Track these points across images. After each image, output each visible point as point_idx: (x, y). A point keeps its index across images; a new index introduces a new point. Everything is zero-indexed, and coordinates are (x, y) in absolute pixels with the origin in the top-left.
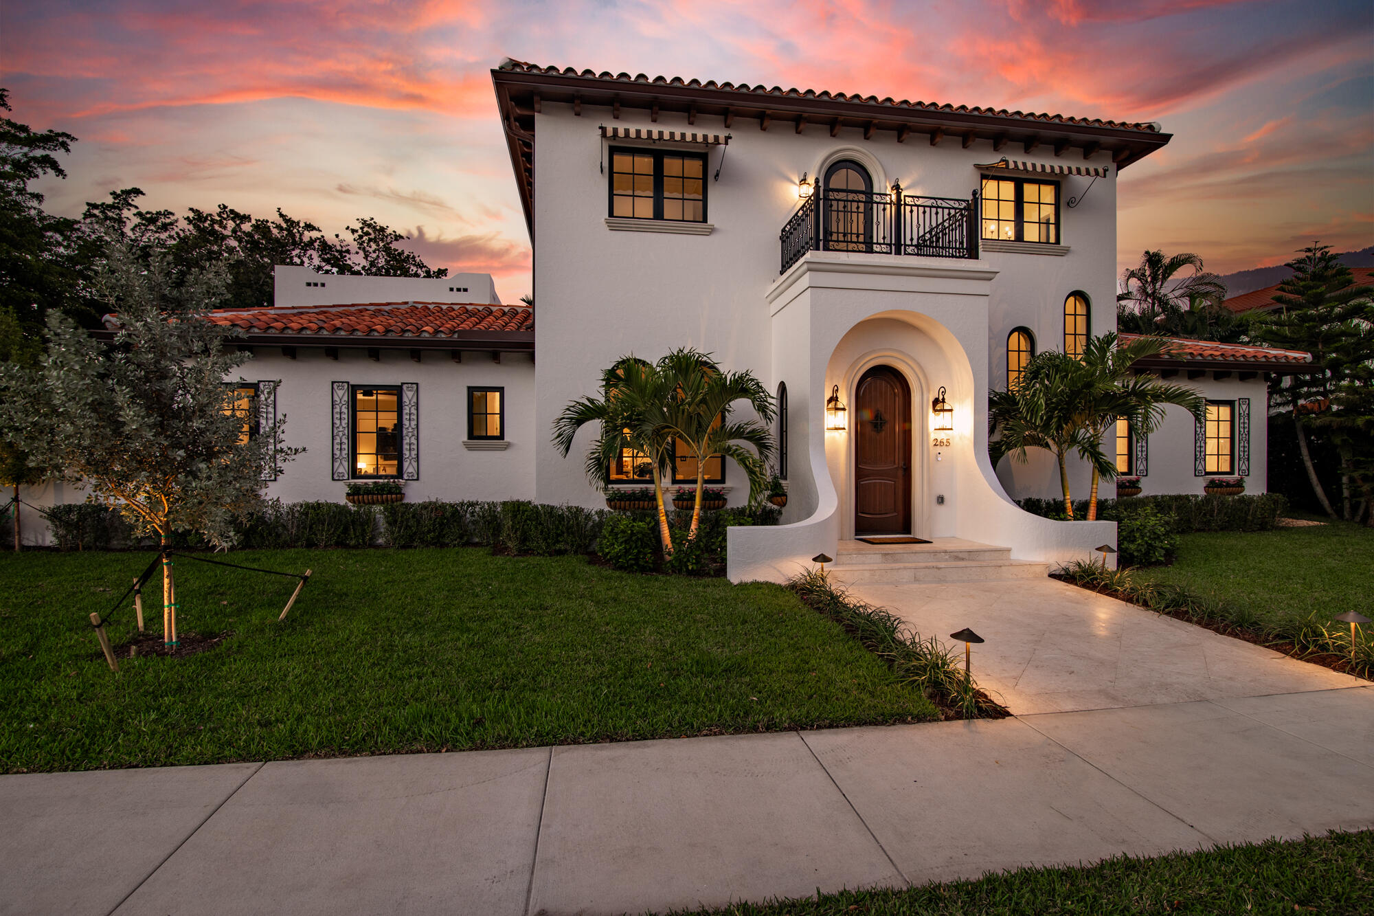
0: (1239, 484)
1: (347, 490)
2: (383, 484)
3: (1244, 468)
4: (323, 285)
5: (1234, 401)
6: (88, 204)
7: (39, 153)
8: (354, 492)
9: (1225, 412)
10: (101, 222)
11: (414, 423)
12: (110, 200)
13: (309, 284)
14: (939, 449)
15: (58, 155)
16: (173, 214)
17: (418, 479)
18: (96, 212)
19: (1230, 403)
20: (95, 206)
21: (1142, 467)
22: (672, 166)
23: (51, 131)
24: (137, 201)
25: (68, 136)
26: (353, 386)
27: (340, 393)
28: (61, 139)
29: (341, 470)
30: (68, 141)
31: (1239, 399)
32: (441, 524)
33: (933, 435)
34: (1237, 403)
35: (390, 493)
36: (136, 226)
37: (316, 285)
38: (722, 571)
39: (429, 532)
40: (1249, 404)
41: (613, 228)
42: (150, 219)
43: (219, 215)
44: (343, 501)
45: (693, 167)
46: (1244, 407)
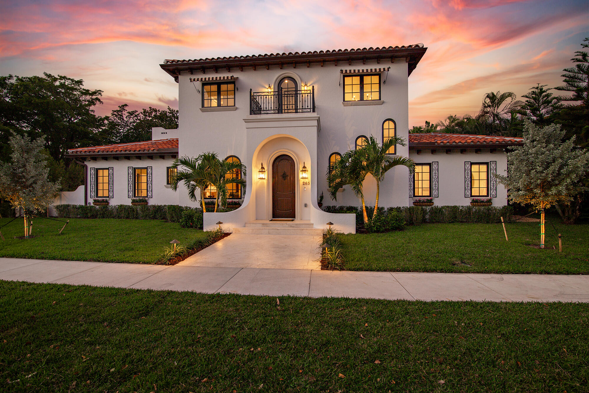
0: (490, 201)
1: (131, 201)
2: (142, 199)
3: (493, 193)
4: (166, 133)
5: (489, 162)
6: (113, 111)
7: (94, 97)
8: (133, 202)
9: (484, 168)
10: (116, 116)
11: (151, 179)
12: (119, 109)
13: (162, 133)
14: (305, 186)
15: (99, 97)
16: (137, 111)
17: (152, 198)
18: (115, 113)
19: (487, 164)
20: (115, 111)
21: (435, 193)
22: (224, 87)
23: (96, 90)
24: (126, 108)
25: (100, 91)
26: (134, 168)
27: (130, 170)
28: (99, 92)
29: (131, 195)
30: (101, 92)
31: (490, 162)
32: (155, 212)
33: (302, 181)
34: (489, 163)
35: (143, 202)
36: (127, 116)
37: (164, 133)
38: (202, 228)
39: (151, 214)
40: (496, 163)
41: (203, 111)
42: (131, 114)
43: (150, 110)
44: (131, 205)
45: (231, 87)
46: (493, 165)
